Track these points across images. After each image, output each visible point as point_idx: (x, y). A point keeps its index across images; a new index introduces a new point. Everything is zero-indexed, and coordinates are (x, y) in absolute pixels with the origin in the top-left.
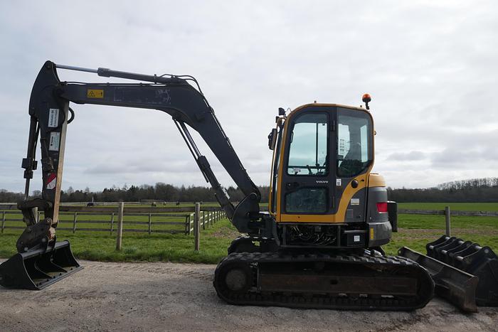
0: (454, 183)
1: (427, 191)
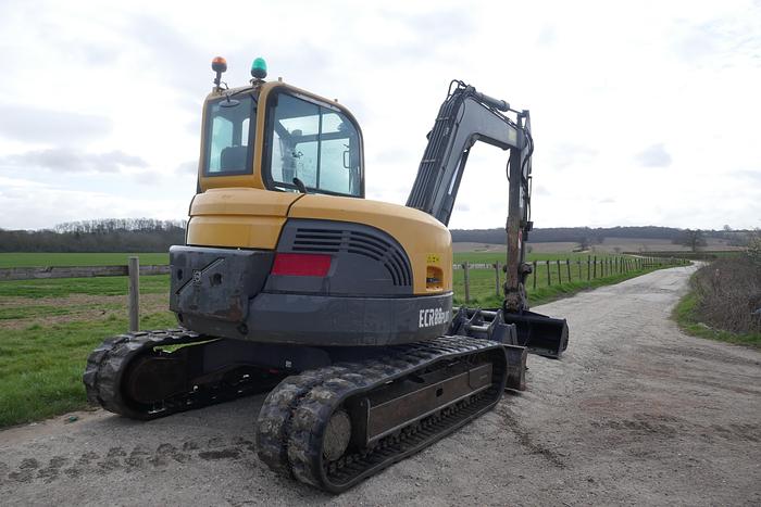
0: (81, 224)
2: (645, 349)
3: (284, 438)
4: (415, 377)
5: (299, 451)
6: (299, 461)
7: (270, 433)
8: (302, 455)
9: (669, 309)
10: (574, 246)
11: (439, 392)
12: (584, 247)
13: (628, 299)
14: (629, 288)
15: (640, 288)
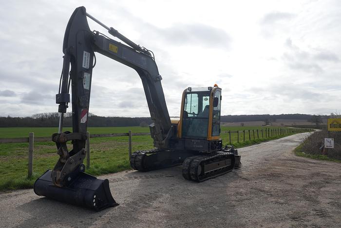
1: (23, 119)
2: (280, 160)
3: (189, 170)
4: (212, 160)
5: (192, 172)
6: (192, 174)
7: (185, 169)
8: (193, 173)
9: (294, 148)
10: (263, 123)
11: (219, 164)
12: (267, 124)
13: (280, 145)
14: (282, 141)
15: (286, 141)
